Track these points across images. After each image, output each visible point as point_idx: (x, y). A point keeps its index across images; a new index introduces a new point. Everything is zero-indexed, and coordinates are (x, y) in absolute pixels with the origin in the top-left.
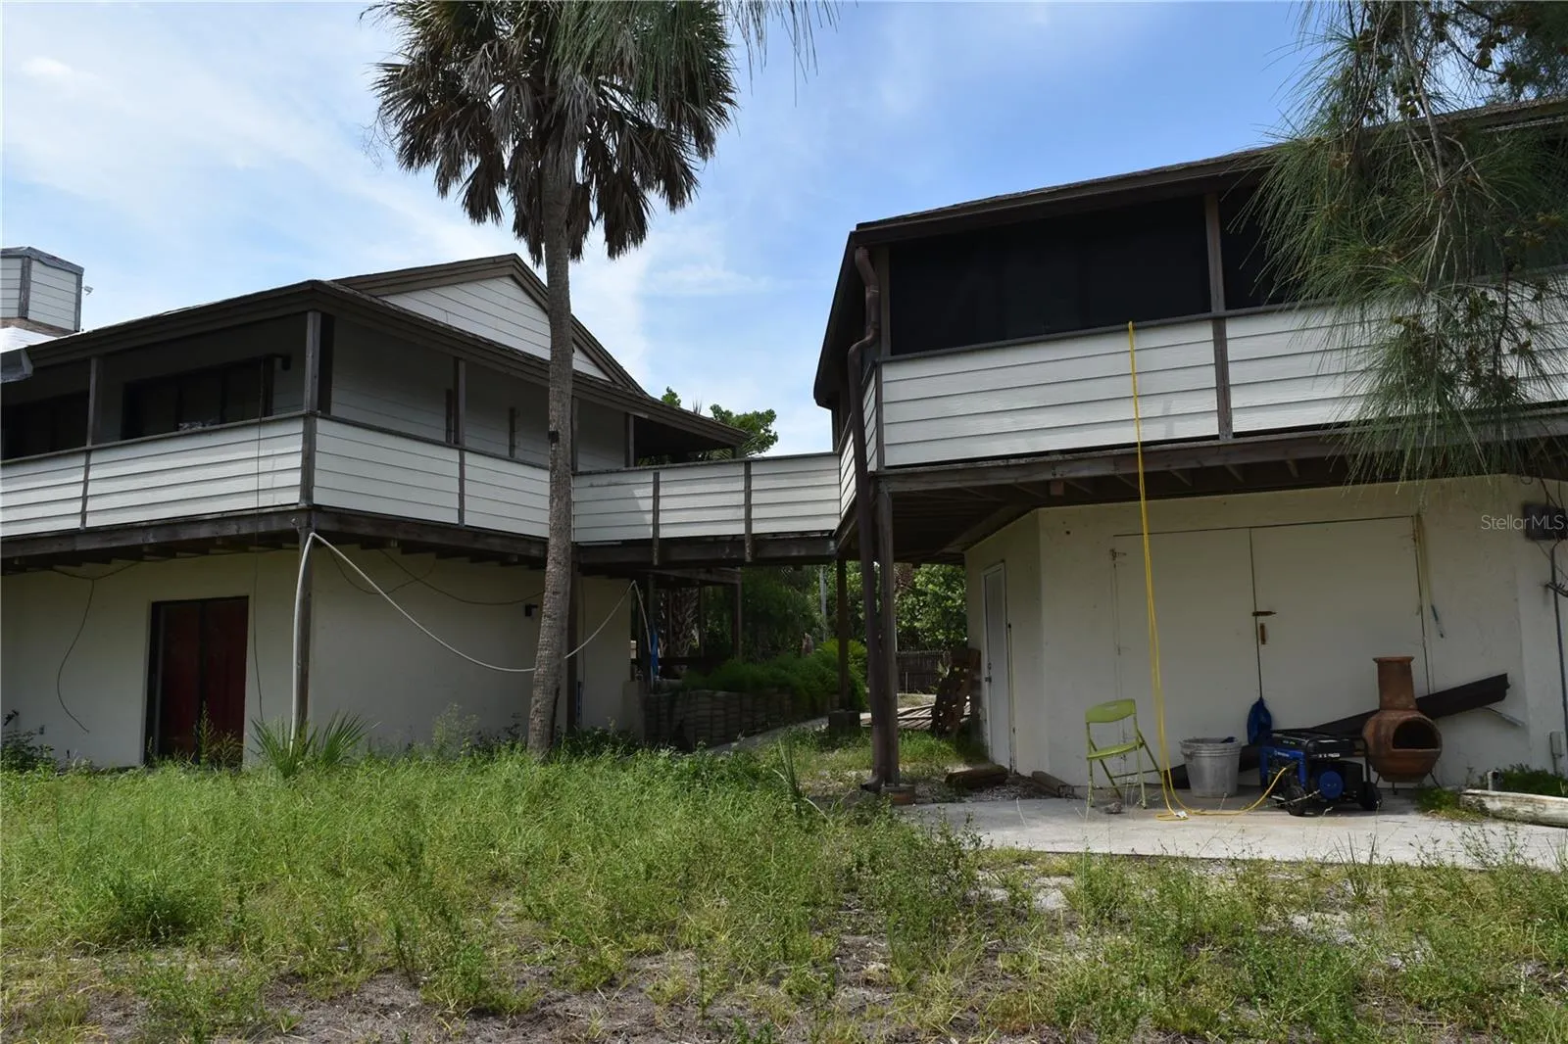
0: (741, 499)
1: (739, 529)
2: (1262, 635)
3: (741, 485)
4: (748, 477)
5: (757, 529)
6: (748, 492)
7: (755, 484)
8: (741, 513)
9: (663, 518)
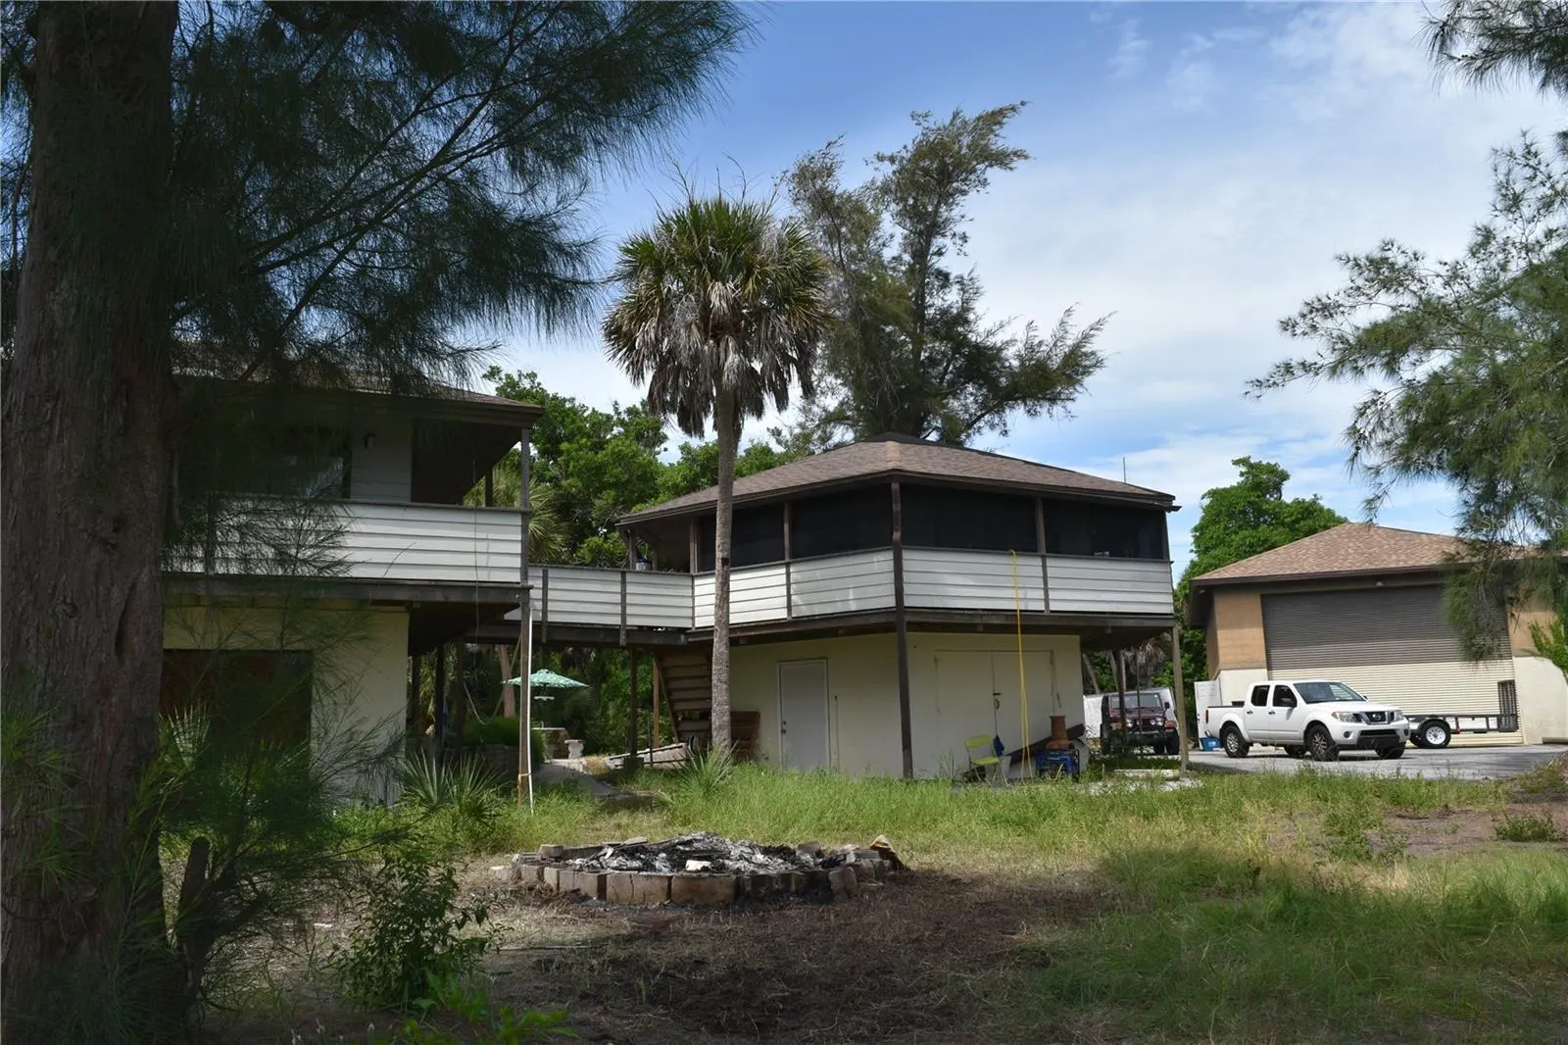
0: (618, 598)
1: (617, 621)
2: (997, 705)
3: (618, 588)
4: (624, 583)
5: (630, 621)
6: (624, 595)
7: (630, 589)
8: (619, 609)
9: (551, 606)
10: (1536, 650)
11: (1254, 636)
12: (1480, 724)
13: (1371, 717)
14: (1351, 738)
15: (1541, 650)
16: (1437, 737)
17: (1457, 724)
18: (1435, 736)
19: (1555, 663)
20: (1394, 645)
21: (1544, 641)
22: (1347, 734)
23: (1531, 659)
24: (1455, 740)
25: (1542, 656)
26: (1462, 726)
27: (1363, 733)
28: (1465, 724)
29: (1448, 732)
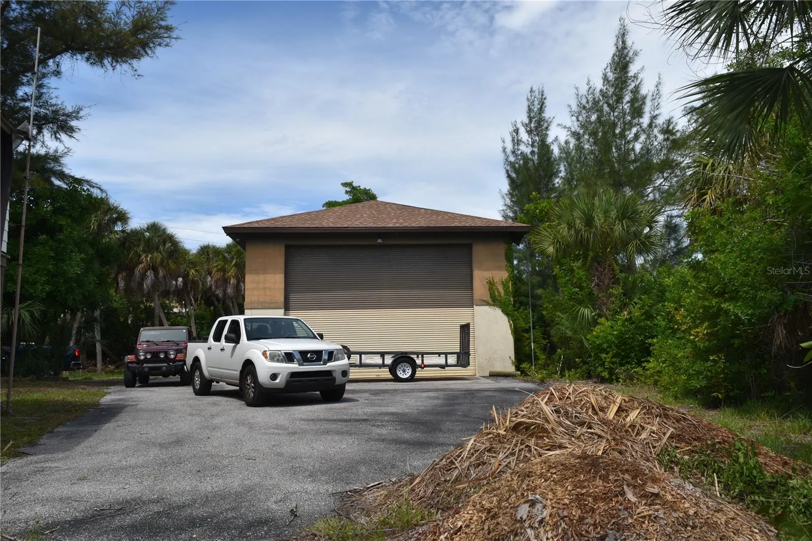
10: (490, 301)
11: (275, 281)
12: (441, 360)
13: (305, 357)
14: (277, 381)
15: (495, 301)
16: (404, 372)
17: (423, 361)
18: (404, 371)
19: (503, 311)
20: (387, 294)
21: (497, 294)
22: (274, 376)
23: (486, 308)
24: (420, 373)
25: (494, 305)
26: (426, 362)
27: (294, 375)
28: (428, 360)
29: (414, 366)
